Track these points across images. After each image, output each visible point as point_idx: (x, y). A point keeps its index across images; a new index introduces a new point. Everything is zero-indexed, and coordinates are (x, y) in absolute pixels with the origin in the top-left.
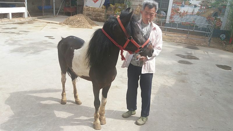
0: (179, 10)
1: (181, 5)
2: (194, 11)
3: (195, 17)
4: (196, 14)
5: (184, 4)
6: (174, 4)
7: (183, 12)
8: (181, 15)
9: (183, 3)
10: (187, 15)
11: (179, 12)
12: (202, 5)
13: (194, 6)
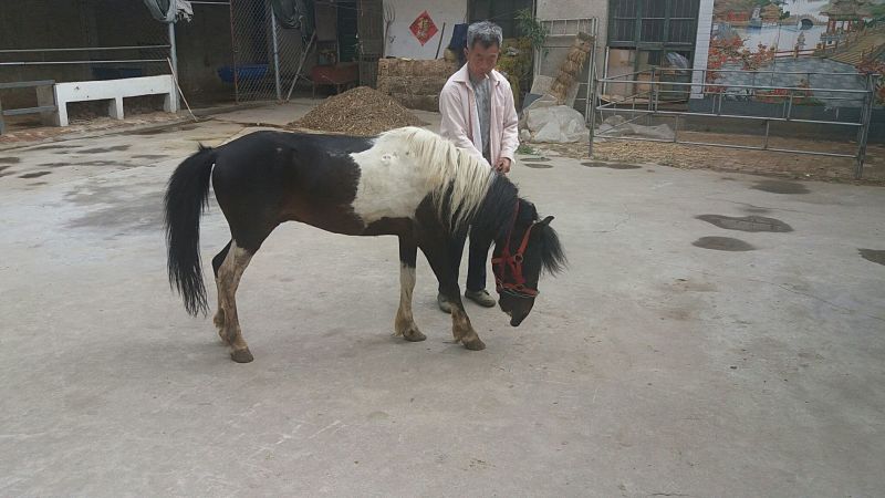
0: (739, 43)
1: (748, 22)
2: (801, 41)
3: (808, 67)
4: (813, 55)
5: (759, 20)
6: (719, 20)
7: (756, 50)
8: (751, 63)
9: (754, 16)
10: (774, 61)
11: (740, 51)
12: (836, 18)
13: (800, 23)
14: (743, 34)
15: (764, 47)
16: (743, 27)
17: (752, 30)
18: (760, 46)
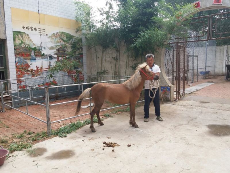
0: (28, 66)
1: (30, 57)
2: (50, 65)
5: (34, 56)
6: (18, 56)
7: (35, 69)
8: (34, 74)
9: (32, 55)
10: (42, 72)
11: (29, 69)
12: (59, 56)
13: (49, 58)
14: (29, 62)
15: (38, 67)
16: (29, 59)
17: (32, 61)
18: (36, 67)
